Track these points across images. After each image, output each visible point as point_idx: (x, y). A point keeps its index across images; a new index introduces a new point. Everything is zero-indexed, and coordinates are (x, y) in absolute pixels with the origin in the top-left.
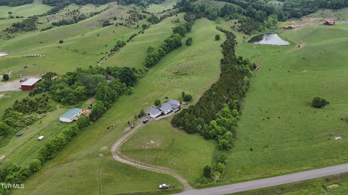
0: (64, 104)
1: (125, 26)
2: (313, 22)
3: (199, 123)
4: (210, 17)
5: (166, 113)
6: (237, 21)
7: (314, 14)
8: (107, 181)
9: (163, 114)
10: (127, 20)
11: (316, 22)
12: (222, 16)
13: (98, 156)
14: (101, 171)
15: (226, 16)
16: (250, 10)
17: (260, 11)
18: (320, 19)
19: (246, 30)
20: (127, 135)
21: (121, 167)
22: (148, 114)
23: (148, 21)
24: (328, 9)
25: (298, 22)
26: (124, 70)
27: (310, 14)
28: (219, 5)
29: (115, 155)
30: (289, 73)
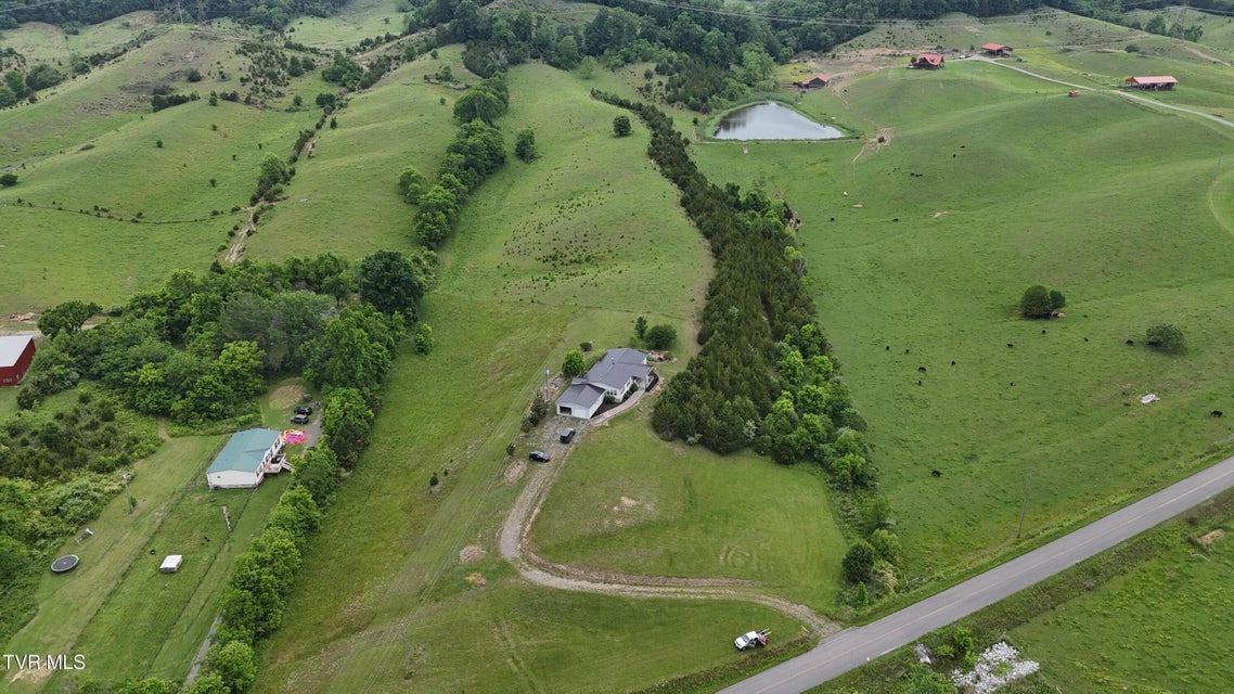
0: (185, 422)
1: (248, 102)
2: (873, 62)
3: (746, 414)
4: (556, 58)
5: (619, 397)
6: (652, 66)
7: (867, 37)
8: (551, 663)
9: (609, 402)
10: (247, 80)
11: (880, 62)
12: (595, 50)
13: (469, 586)
14: (507, 634)
15: (607, 52)
16: (686, 31)
17: (715, 33)
18: (889, 51)
19: (692, 99)
20: (528, 495)
21: (573, 606)
22: (561, 408)
23: (326, 80)
24: (904, 21)
25: (828, 64)
26: (379, 264)
27: (854, 36)
28: (574, 15)
29: (527, 569)
30: (895, 223)
